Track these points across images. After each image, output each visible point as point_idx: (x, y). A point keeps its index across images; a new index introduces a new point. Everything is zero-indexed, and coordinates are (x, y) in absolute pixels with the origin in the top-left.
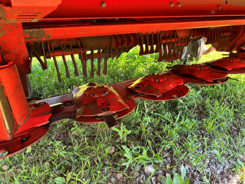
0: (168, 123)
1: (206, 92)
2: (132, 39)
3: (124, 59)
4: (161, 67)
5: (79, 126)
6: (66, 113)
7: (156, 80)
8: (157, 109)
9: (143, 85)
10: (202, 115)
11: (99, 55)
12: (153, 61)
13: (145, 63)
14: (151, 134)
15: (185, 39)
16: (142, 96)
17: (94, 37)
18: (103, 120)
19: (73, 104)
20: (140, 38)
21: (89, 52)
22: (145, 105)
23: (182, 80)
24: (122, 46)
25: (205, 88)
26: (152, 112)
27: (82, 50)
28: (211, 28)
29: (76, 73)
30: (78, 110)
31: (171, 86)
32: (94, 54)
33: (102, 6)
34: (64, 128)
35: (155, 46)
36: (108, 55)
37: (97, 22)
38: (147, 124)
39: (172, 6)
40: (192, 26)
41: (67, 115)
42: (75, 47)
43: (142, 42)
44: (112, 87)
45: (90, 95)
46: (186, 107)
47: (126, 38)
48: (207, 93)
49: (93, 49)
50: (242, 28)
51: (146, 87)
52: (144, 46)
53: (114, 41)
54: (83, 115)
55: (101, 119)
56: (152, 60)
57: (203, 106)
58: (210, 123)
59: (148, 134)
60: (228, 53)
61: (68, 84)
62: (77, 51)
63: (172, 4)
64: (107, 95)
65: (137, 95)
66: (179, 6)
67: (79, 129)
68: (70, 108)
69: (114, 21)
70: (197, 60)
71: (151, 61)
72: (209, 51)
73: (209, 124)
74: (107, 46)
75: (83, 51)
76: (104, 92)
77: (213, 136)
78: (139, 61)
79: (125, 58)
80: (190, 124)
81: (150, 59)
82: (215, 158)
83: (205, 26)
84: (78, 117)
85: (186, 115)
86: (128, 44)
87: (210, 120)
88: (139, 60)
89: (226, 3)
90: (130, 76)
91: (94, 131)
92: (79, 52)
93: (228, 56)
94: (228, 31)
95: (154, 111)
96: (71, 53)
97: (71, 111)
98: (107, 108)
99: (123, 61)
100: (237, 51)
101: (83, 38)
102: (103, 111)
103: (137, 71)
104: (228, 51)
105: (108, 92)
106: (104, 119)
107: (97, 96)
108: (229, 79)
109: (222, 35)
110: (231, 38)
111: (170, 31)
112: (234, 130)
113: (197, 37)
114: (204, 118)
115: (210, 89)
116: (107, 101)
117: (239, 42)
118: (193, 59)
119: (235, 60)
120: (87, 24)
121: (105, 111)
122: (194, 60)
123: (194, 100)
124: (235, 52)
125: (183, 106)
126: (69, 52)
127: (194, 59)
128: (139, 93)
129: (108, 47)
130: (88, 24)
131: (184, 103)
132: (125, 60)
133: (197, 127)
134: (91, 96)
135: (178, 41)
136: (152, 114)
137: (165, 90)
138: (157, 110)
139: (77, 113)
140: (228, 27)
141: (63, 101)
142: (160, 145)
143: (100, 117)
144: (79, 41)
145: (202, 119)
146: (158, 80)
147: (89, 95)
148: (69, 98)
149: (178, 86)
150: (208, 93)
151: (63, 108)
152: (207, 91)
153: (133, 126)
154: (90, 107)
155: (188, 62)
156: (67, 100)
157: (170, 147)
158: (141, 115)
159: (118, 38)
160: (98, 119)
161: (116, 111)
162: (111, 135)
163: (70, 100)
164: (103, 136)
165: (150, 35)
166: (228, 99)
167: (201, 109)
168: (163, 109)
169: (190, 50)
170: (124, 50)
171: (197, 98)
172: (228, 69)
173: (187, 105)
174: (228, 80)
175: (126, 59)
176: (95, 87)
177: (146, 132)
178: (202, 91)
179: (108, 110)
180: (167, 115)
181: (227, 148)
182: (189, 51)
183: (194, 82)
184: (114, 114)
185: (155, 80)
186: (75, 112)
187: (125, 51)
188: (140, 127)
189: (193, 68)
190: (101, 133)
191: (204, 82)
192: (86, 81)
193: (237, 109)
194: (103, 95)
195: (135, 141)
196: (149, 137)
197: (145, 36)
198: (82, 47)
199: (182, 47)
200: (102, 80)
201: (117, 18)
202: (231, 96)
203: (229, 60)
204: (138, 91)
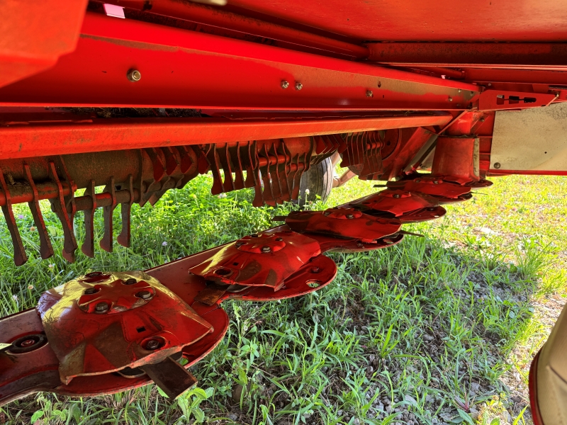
0: (299, 350)
1: (355, 265)
2: (193, 156)
3: (165, 205)
4: (253, 217)
5: (54, 401)
6: (25, 374)
7: (265, 249)
8: (264, 318)
9: (236, 264)
10: (360, 317)
11: (108, 197)
12: (235, 205)
13: (217, 210)
14: (262, 387)
15: (302, 157)
16: (237, 293)
17: (95, 153)
18: (147, 378)
19: (45, 341)
20: (211, 156)
21: (80, 193)
22: (236, 313)
23: (317, 244)
24: (169, 173)
25: (354, 257)
26: (255, 329)
27: (63, 187)
28: (349, 135)
29: (46, 251)
30: (66, 360)
31: (299, 259)
32: (94, 197)
33: (131, 79)
34: (6, 417)
35: (245, 173)
36: (134, 195)
37: (112, 116)
38: (250, 362)
39: (286, 86)
40: (321, 131)
41: (30, 379)
42: (41, 181)
43: (217, 165)
44: (153, 278)
45: (98, 308)
46: (326, 305)
47: (178, 155)
48: (357, 267)
49: (93, 183)
50: (401, 132)
51: (245, 268)
52: (222, 172)
53: (147, 163)
54: (86, 372)
55: (142, 375)
56: (233, 203)
57: (357, 296)
58: (383, 334)
59: (254, 389)
60: (384, 183)
61: (10, 282)
62: (49, 191)
63: (286, 83)
64: (149, 303)
65: (226, 291)
66: (300, 88)
67: (56, 412)
68: (35, 357)
69: (156, 116)
70: (324, 198)
71: (231, 205)
72: (343, 180)
73: (383, 338)
74: (131, 174)
75: (67, 190)
76: (140, 295)
77: (395, 365)
78: (202, 206)
79: (166, 202)
80: (342, 344)
81: (227, 201)
82: (412, 416)
83: (344, 129)
84: (67, 381)
85: (329, 322)
86: (183, 170)
87: (382, 329)
88: (201, 204)
89: (379, 86)
90: (185, 244)
91: (105, 409)
92: (54, 193)
93: (386, 188)
94: (377, 141)
95: (257, 325)
96: (29, 196)
97: (40, 365)
98: (156, 340)
99: (163, 209)
100: (396, 177)
101: (64, 156)
102: (147, 352)
103: (201, 229)
104: (381, 178)
105: (149, 295)
106: (151, 374)
107: (121, 310)
108: (405, 235)
109: (369, 147)
110: (385, 153)
111: (273, 141)
112: (430, 341)
113: (324, 152)
114: (365, 324)
115: (364, 258)
116: (151, 319)
117: (398, 161)
118: (316, 197)
119: (403, 196)
120: (86, 121)
121: (152, 350)
122: (319, 199)
123: (339, 285)
124: (394, 179)
125: (317, 303)
126: (24, 196)
127: (318, 197)
128: (229, 285)
129: (131, 178)
130: (91, 121)
131: (320, 295)
132: (167, 207)
133: (358, 348)
134: (101, 311)
135: (290, 160)
136: (255, 333)
137: (289, 272)
138: (264, 321)
139: (61, 369)
140: (376, 132)
141: (9, 338)
142: (288, 412)
143: (138, 370)
144: (52, 165)
145: (363, 327)
146: (269, 248)
147: (96, 309)
148: (29, 324)
149: (311, 260)
150: (361, 267)
151: (13, 360)
152: (358, 263)
153: (213, 374)
154: (103, 346)
155: (307, 204)
156: (23, 331)
157: (312, 412)
158: (229, 340)
159: (158, 156)
160: (133, 377)
161: (183, 346)
162: (156, 412)
163: (31, 330)
164: (132, 418)
165: (233, 150)
166: (401, 275)
167: (355, 304)
168: (278, 316)
169: (309, 179)
170: (173, 183)
171: (343, 280)
172: (395, 215)
173: (324, 298)
174: (403, 236)
175: (170, 205)
176: (108, 282)
177: (250, 384)
178: (349, 264)
179: (161, 345)
180: (292, 331)
181: (430, 385)
182: (307, 182)
183: (340, 247)
184: (178, 355)
185: (262, 250)
186: (55, 366)
187: (176, 184)
188: (231, 375)
189: (332, 216)
190: (126, 411)
191: (360, 244)
192: (65, 268)
193: (424, 295)
194: (137, 305)
195: (225, 416)
196: (258, 397)
197: (221, 151)
198: (62, 178)
199: (297, 174)
200: (112, 261)
201: (162, 108)
202: (405, 268)
203: (394, 196)
204: (228, 282)
